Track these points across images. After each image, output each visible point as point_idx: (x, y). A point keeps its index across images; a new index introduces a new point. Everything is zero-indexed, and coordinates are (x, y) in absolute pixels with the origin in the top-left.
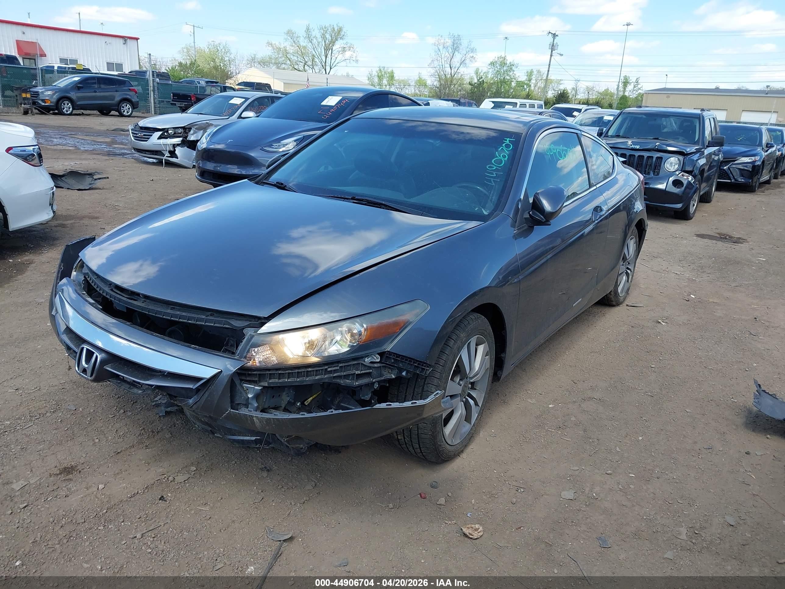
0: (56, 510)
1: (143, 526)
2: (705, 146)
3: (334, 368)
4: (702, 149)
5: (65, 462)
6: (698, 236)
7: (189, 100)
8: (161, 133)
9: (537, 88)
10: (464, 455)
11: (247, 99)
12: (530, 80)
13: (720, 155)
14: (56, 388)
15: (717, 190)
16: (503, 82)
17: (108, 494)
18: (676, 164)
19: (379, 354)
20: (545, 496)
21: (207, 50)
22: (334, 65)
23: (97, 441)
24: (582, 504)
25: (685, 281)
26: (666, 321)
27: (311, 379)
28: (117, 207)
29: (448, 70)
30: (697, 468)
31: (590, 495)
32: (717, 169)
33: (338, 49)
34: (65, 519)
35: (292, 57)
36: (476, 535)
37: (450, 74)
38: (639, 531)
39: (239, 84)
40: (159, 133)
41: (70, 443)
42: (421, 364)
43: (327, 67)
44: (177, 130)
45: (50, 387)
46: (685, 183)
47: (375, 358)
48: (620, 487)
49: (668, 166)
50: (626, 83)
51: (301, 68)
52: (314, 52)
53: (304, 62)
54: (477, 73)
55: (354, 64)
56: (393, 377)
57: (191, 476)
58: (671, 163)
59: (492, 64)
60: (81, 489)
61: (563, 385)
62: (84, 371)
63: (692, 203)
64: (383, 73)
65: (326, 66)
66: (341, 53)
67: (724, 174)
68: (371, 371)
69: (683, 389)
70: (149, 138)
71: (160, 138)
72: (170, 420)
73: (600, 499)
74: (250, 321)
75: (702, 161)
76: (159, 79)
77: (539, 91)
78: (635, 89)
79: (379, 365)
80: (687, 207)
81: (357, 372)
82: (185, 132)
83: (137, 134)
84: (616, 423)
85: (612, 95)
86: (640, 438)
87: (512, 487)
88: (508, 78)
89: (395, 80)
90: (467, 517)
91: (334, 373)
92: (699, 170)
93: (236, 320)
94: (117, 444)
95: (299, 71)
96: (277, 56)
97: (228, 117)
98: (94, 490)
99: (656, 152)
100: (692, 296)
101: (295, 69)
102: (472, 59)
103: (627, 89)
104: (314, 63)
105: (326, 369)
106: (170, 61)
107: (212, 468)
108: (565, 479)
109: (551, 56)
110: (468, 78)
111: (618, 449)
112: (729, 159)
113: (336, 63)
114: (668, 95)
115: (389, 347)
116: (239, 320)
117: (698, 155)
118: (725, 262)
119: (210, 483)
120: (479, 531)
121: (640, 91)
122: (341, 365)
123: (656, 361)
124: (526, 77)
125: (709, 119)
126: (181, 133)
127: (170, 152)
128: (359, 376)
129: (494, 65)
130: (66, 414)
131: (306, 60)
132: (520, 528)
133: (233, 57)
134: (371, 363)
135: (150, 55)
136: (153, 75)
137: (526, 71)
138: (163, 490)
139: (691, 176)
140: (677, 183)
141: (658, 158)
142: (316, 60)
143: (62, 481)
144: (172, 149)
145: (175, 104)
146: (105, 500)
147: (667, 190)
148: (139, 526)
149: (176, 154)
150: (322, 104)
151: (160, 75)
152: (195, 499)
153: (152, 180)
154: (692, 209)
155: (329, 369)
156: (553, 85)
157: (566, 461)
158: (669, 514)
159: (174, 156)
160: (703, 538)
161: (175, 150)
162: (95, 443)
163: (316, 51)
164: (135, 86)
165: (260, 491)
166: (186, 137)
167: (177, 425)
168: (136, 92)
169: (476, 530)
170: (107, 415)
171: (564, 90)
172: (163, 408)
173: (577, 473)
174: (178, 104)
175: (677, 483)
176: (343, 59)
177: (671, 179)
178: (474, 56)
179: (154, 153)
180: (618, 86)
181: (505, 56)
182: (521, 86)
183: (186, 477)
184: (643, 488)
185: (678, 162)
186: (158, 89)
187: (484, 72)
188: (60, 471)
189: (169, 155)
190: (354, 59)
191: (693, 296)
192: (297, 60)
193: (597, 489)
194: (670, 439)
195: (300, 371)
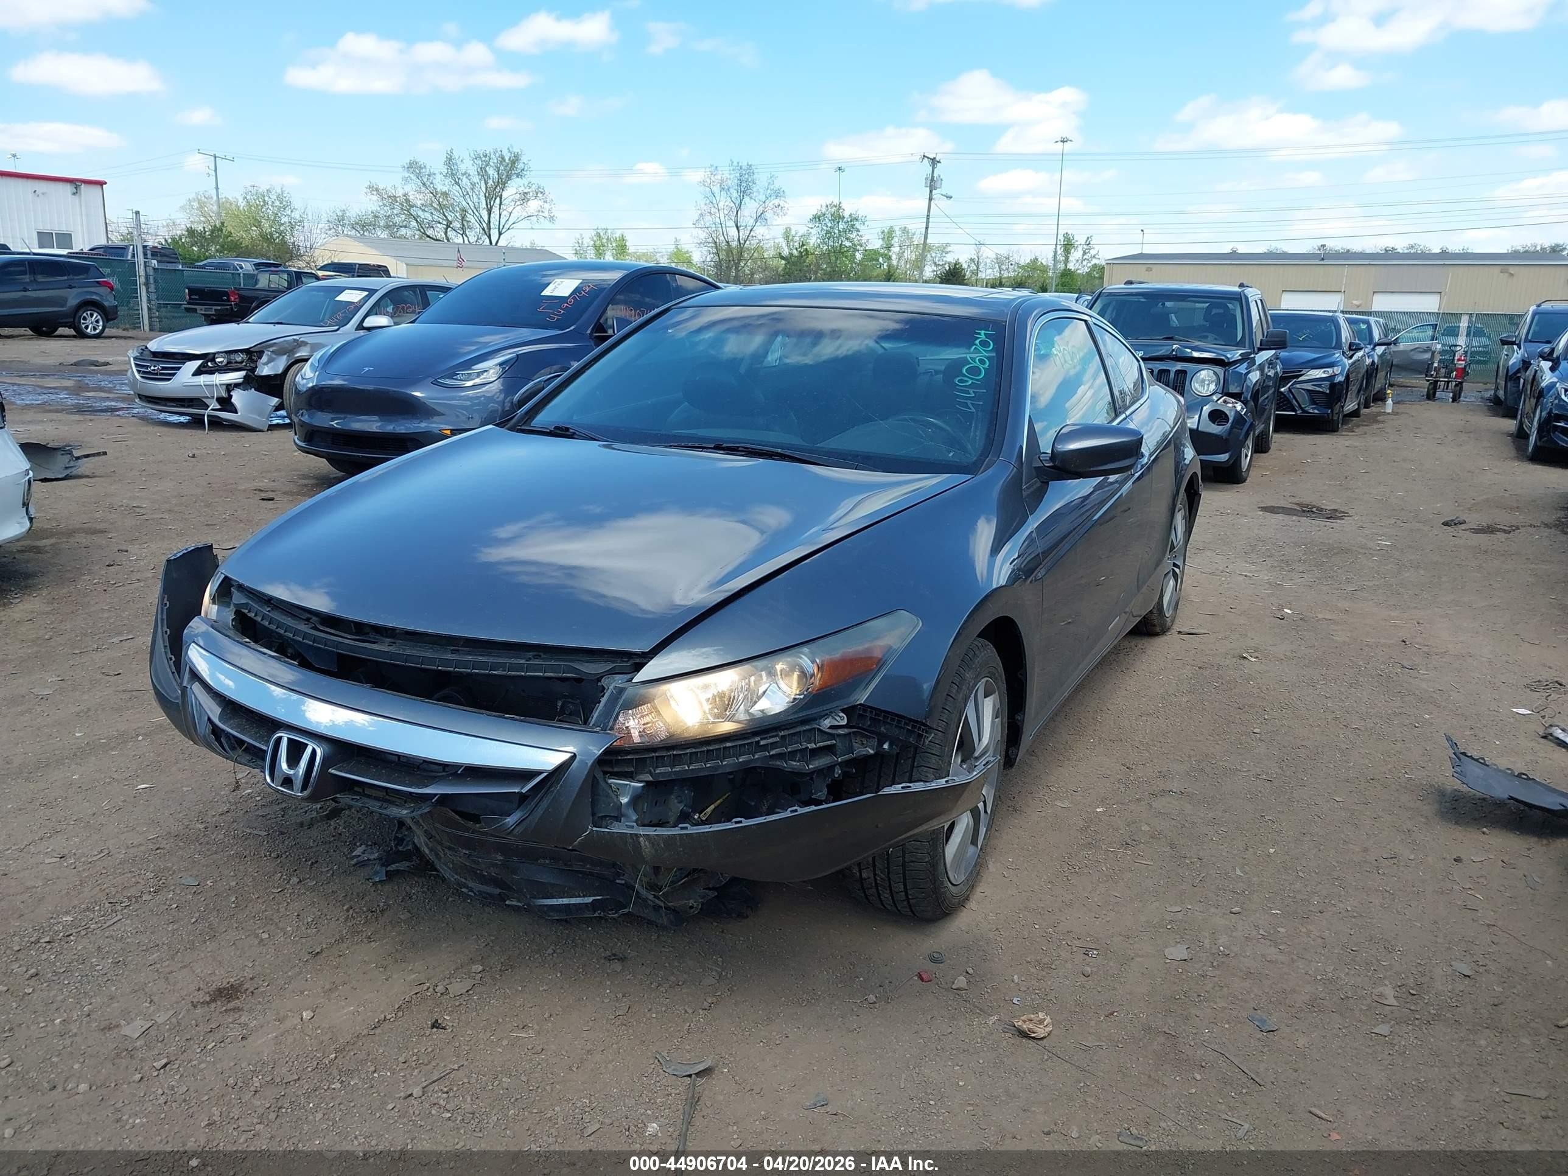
0: (232, 1064)
1: (415, 1076)
2: (1256, 349)
3: (771, 740)
4: (1250, 353)
5: (214, 978)
6: (1264, 509)
7: (225, 301)
8: (200, 362)
9: (902, 262)
10: (972, 904)
11: (372, 292)
12: (889, 247)
13: (1278, 367)
14: (143, 848)
15: (1276, 430)
16: (839, 252)
17: (327, 1026)
18: (1211, 382)
19: (843, 711)
20: (1138, 959)
21: (242, 204)
22: (507, 226)
23: (265, 936)
24: (1204, 965)
25: (1266, 588)
26: (1256, 654)
27: (731, 762)
28: (138, 510)
29: (733, 232)
30: (1381, 891)
31: (1214, 951)
32: (1274, 392)
33: (512, 197)
34: (257, 1077)
35: (420, 213)
36: (1040, 1032)
37: (736, 239)
38: (1316, 999)
39: (322, 268)
40: (196, 364)
41: (210, 946)
42: (917, 727)
43: (492, 231)
44: (232, 357)
45: (128, 847)
46: (1231, 416)
47: (838, 718)
48: (1261, 932)
49: (1197, 386)
50: (1068, 246)
51: (441, 235)
52: (464, 203)
53: (445, 223)
54: (787, 236)
55: (547, 224)
56: (872, 752)
57: (476, 982)
58: (1203, 381)
59: (817, 218)
60: (269, 1023)
61: (1110, 773)
62: (288, 781)
63: (1244, 451)
64: (604, 241)
65: (489, 229)
66: (518, 203)
67: (1283, 402)
68: (834, 742)
69: (1319, 765)
70: (174, 374)
71: (198, 372)
72: (396, 888)
73: (1232, 955)
74: (613, 662)
75: (1255, 376)
76: (158, 262)
77: (908, 266)
78: (1085, 257)
79: (846, 731)
80: (1236, 459)
81: (812, 746)
82: (251, 360)
83: (147, 367)
84: (1222, 829)
85: (1044, 269)
86: (1272, 851)
87: (1075, 949)
88: (848, 244)
89: (628, 254)
90: (1013, 1005)
91: (772, 749)
92: (1252, 391)
93: (587, 662)
94: (309, 939)
95: (437, 240)
96: (389, 213)
97: (337, 328)
98: (296, 1022)
99: (1174, 362)
100: (1285, 610)
101: (429, 237)
102: (779, 211)
103: (1070, 258)
104: (465, 223)
105: (758, 742)
106: (163, 227)
107: (511, 965)
108: (1163, 928)
109: (930, 199)
110: (770, 247)
111: (1238, 872)
112: (1291, 374)
113: (510, 222)
114: (1148, 266)
115: (862, 697)
116: (592, 662)
117: (1245, 365)
118: (1324, 551)
119: (517, 990)
120: (1045, 1023)
121: (1094, 261)
122: (782, 733)
123: (1258, 721)
124: (881, 242)
125: (1256, 301)
126: (242, 362)
127: (220, 400)
128: (815, 753)
129: (820, 220)
130: (183, 894)
131: (450, 218)
132: (1112, 1014)
133: (298, 217)
134: (831, 727)
135: (137, 213)
136: (145, 255)
137: (879, 230)
138: (431, 1012)
139: (1240, 403)
140: (1217, 416)
141: (1178, 372)
142: (470, 218)
143: (221, 1012)
144: (224, 394)
145: (195, 310)
146: (326, 1038)
147: (1200, 429)
148: (408, 1076)
149: (232, 405)
150: (543, 294)
151: (156, 253)
152: (501, 1020)
153: (194, 456)
154: (1245, 463)
155: (762, 743)
156: (934, 255)
157: (1154, 899)
158: (1357, 967)
159: (228, 408)
160: (1426, 1001)
161: (230, 397)
162: (262, 940)
163: (469, 200)
164: (109, 275)
165: (620, 995)
166: (253, 370)
167: (414, 897)
168: (112, 288)
169: (1041, 1022)
170: (266, 889)
171: (955, 265)
172: (378, 868)
173: (1180, 916)
174: (201, 310)
175: (1354, 917)
176: (525, 214)
177: (1207, 409)
178: (782, 205)
179: (186, 404)
180: (1056, 252)
181: (840, 203)
182: (874, 260)
183: (468, 984)
184: (1301, 931)
185: (1215, 378)
186: (155, 281)
187: (800, 234)
188: (210, 995)
189: (219, 407)
190: (546, 214)
191: (1289, 611)
192: (431, 218)
193: (1223, 939)
194: (1322, 847)
195: (711, 748)
